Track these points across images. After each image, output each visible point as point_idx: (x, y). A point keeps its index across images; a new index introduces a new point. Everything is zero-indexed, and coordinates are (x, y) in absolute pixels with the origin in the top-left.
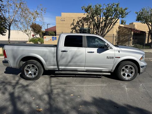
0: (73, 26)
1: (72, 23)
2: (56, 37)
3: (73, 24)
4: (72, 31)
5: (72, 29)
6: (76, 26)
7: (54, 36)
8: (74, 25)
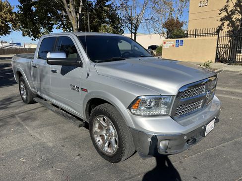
0: (224, 14)
1: (222, 7)
2: (182, 41)
3: (225, 9)
4: (223, 24)
5: (221, 20)
6: (233, 12)
7: (180, 39)
8: (229, 10)
